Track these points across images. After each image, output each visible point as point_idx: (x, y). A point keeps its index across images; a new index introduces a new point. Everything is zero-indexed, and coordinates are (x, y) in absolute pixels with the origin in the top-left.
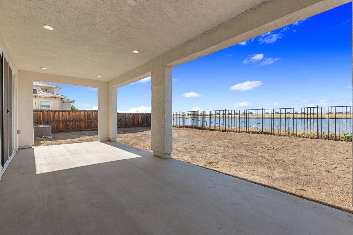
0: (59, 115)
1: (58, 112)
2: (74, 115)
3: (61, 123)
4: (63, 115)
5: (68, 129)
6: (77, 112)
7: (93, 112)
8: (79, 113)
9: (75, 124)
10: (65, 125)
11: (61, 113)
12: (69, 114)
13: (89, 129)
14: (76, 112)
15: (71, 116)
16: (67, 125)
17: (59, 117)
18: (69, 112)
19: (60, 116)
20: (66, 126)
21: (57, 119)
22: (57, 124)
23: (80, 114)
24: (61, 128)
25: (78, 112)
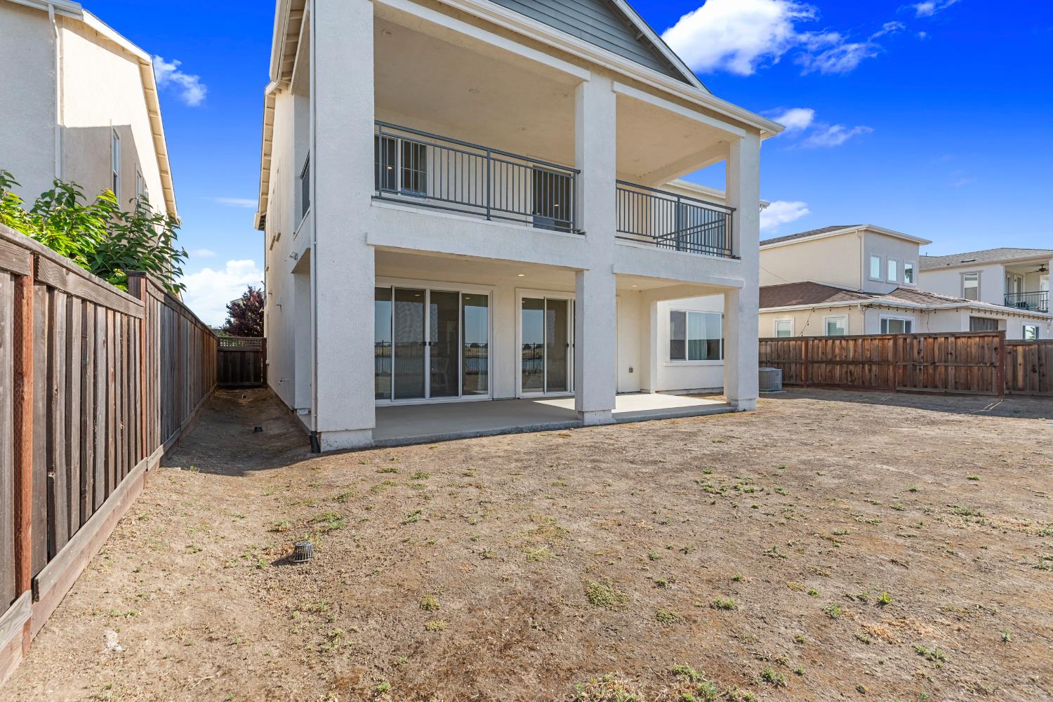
0: (835, 348)
1: (831, 341)
2: (867, 347)
3: (838, 367)
4: (842, 348)
5: (852, 381)
6: (875, 339)
7: (922, 339)
8: (881, 342)
9: (870, 370)
10: (847, 372)
11: (838, 342)
12: (855, 346)
13: (908, 389)
14: (871, 340)
15: (860, 350)
16: (851, 372)
17: (833, 351)
18: (855, 340)
19: (837, 351)
20: (849, 374)
21: (830, 357)
22: (829, 367)
23: (883, 344)
24: (838, 379)
25: (877, 341)
